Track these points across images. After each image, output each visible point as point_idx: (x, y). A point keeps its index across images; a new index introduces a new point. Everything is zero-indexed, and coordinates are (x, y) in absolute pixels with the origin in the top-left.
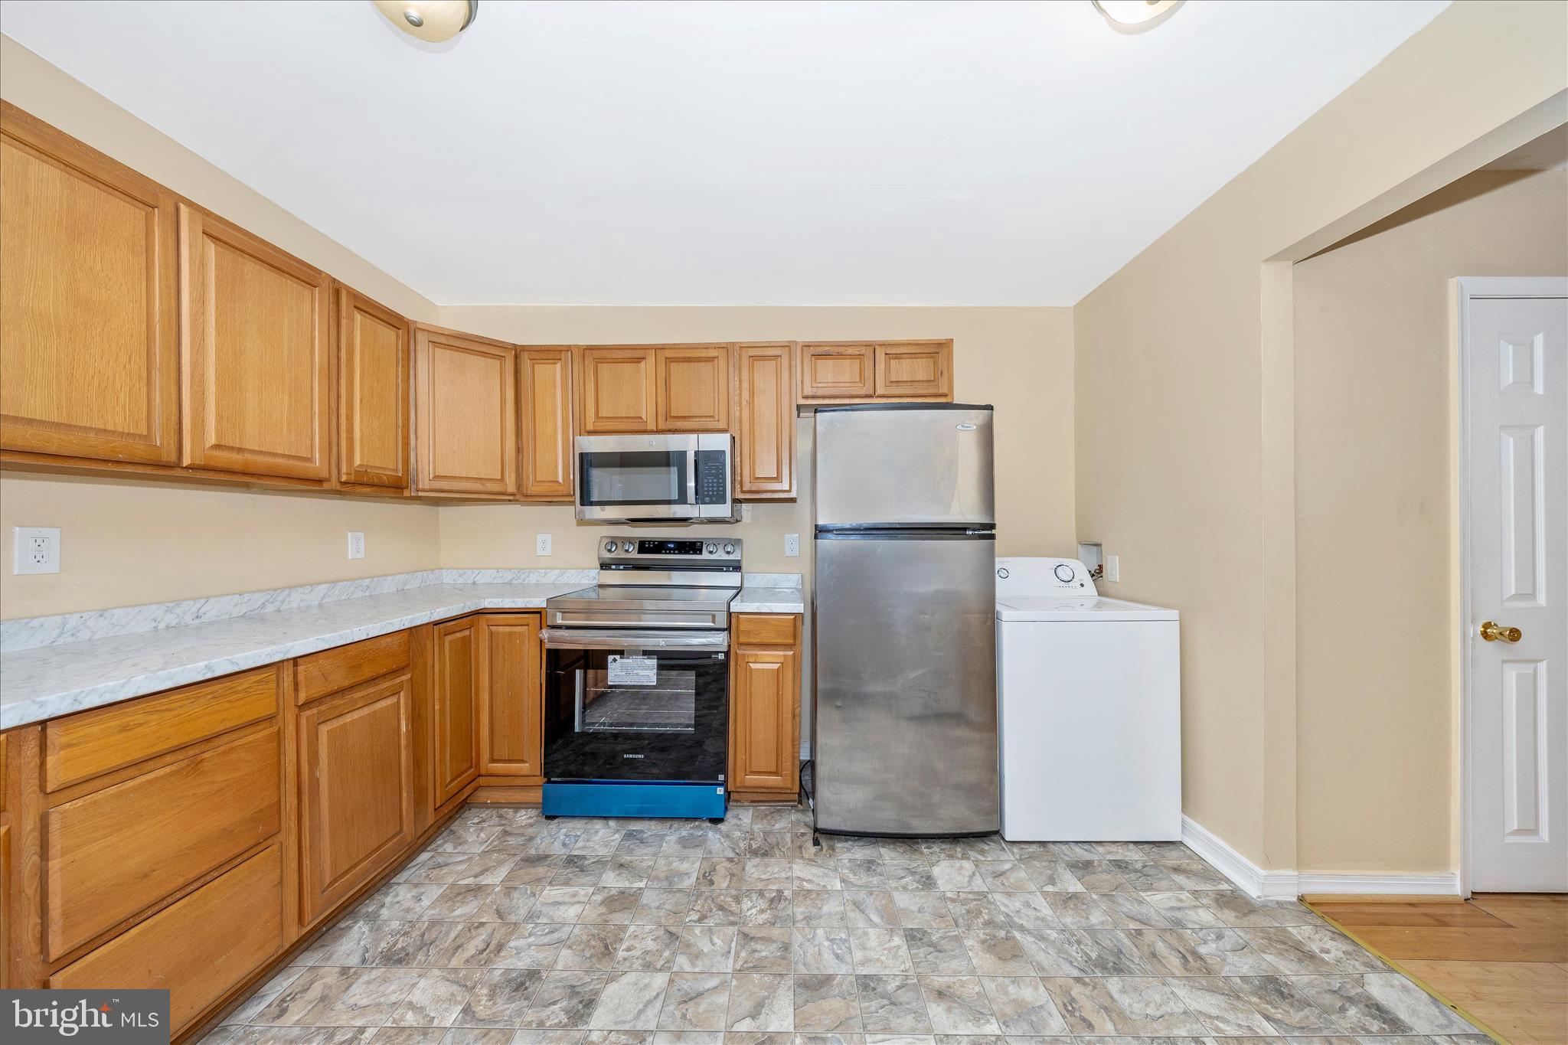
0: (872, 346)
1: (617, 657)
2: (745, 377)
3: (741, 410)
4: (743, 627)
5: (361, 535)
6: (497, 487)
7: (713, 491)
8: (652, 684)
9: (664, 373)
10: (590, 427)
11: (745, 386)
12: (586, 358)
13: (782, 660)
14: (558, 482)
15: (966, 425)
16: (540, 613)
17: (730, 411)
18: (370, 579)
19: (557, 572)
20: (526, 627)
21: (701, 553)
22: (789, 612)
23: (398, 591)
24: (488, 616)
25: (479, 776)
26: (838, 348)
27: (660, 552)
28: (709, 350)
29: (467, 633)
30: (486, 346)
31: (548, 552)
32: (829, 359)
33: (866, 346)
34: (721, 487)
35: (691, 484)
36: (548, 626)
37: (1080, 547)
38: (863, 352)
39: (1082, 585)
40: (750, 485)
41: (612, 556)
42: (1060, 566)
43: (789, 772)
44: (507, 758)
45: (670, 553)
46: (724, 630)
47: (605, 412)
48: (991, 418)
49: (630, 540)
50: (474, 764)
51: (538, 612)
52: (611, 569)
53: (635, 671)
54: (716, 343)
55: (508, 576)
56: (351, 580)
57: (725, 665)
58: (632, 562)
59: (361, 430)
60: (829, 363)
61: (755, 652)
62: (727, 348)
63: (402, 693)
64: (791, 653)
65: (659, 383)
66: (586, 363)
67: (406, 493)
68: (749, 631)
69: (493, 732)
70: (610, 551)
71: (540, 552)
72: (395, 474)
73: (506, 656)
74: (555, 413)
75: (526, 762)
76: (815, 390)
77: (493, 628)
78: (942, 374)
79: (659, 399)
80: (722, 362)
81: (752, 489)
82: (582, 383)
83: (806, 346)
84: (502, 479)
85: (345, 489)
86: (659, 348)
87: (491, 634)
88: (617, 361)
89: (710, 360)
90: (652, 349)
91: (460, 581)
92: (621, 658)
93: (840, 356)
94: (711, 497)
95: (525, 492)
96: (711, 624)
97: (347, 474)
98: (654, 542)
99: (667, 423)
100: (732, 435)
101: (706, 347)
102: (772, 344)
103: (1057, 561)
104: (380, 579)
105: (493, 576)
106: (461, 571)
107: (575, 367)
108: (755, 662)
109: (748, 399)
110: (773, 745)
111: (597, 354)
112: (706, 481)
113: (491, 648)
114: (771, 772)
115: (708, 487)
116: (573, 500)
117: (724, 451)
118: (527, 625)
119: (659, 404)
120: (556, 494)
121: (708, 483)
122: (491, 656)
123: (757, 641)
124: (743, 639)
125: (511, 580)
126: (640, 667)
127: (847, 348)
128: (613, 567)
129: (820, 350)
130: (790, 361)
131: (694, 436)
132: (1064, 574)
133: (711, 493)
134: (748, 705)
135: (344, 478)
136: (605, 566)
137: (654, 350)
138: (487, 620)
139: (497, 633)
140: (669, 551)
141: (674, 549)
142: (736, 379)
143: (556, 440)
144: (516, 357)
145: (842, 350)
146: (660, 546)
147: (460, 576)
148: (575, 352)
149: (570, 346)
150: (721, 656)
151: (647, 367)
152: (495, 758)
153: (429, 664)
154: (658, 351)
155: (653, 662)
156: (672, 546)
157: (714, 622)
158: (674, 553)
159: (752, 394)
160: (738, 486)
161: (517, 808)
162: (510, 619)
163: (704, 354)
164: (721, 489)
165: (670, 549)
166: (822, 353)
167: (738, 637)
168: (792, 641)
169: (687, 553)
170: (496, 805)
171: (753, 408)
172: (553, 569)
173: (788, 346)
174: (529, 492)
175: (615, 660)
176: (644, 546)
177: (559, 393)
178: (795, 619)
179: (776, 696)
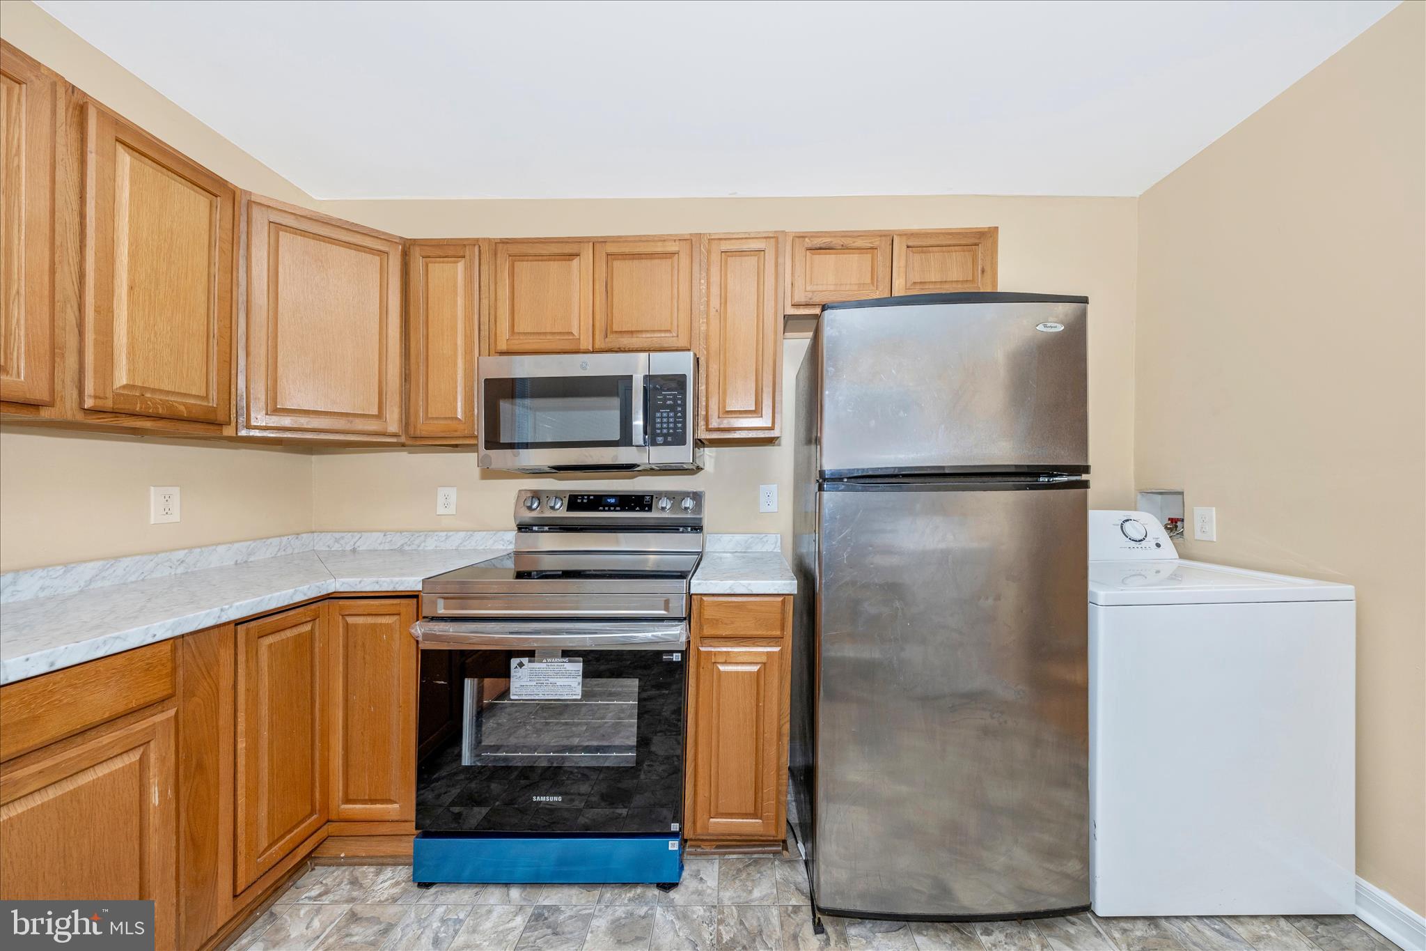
0: (889, 238)
1: (525, 660)
2: (715, 278)
3: (708, 323)
4: (708, 613)
5: (175, 491)
6: (373, 426)
7: (668, 428)
8: (574, 697)
9: (604, 275)
10: (503, 346)
11: (715, 290)
12: (499, 255)
13: (764, 659)
14: (457, 418)
15: (1049, 324)
16: (416, 597)
17: (694, 324)
18: (186, 551)
19: (462, 534)
20: (395, 618)
21: (650, 510)
22: (776, 592)
23: (236, 563)
24: (342, 602)
25: (328, 821)
26: (843, 239)
27: (595, 509)
28: (666, 243)
29: (307, 628)
30: (359, 236)
31: (452, 510)
32: (830, 254)
33: (881, 236)
34: (679, 422)
35: (638, 422)
36: (424, 617)
37: (1139, 496)
38: (876, 244)
39: (1158, 545)
40: (718, 420)
41: (534, 514)
42: (1127, 520)
43: (772, 814)
44: (367, 797)
45: (609, 510)
46: (680, 620)
47: (523, 326)
48: (1083, 315)
49: (558, 495)
50: (318, 807)
51: (414, 596)
52: (533, 531)
53: (551, 680)
54: (676, 235)
55: (399, 540)
56: (151, 553)
57: (681, 667)
58: (558, 522)
59: (130, 332)
60: (830, 260)
61: (724, 649)
62: (691, 241)
63: (152, 744)
64: (777, 649)
65: (597, 287)
66: (498, 262)
67: (228, 431)
68: (717, 620)
69: (347, 762)
70: (530, 508)
71: (441, 510)
72: (206, 404)
73: (367, 657)
74: (454, 328)
75: (395, 802)
76: (810, 295)
77: (350, 620)
78: (983, 271)
79: (597, 308)
80: (684, 260)
81: (722, 426)
82: (492, 288)
83: (799, 237)
84: (380, 416)
85: (93, 420)
86: (596, 243)
87: (347, 625)
88: (539, 257)
89: (670, 255)
90: (589, 242)
91: (336, 547)
92: (529, 662)
93: (845, 248)
94: (665, 436)
95: (412, 433)
96: (662, 612)
97: (96, 397)
98: (589, 496)
99: (607, 340)
100: (695, 355)
101: (663, 239)
102: (752, 236)
103: (1121, 515)
104: (203, 549)
105: (379, 542)
106: (337, 535)
107: (484, 268)
108: (725, 663)
109: (718, 307)
110: (750, 777)
111: (514, 249)
112: (658, 415)
113: (346, 647)
114: (746, 814)
115: (662, 423)
116: (475, 442)
117: (684, 376)
118: (399, 614)
119: (598, 317)
120: (456, 434)
121: (662, 417)
122: (346, 657)
123: (727, 633)
124: (707, 631)
125: (402, 545)
126: (558, 674)
127: (854, 240)
128: (535, 528)
129: (818, 242)
130: (777, 258)
131: (644, 356)
132: (1133, 530)
133: (665, 431)
134: (715, 722)
135: (89, 403)
136: (523, 528)
137: (591, 244)
138: (341, 608)
139: (356, 626)
140: (610, 507)
141: (614, 505)
142: (702, 281)
143: (455, 364)
144: (405, 254)
145: (848, 242)
146: (596, 502)
147: (337, 541)
148: (485, 248)
149: (477, 240)
150: (677, 657)
151: (581, 268)
152: (351, 797)
153: (225, 683)
154: (597, 246)
155: (577, 667)
156: (612, 501)
157: (667, 608)
158: (615, 510)
159: (724, 301)
160: (702, 423)
161: (383, 864)
162: (373, 605)
163: (659, 248)
164: (680, 425)
165: (610, 505)
166: (822, 246)
167: (701, 628)
168: (778, 633)
169: (632, 509)
170: (354, 861)
171: (725, 320)
172: (458, 531)
173: (775, 238)
174: (418, 433)
175: (521, 665)
176: (575, 502)
177: (460, 301)
178: (783, 602)
179: (755, 710)
